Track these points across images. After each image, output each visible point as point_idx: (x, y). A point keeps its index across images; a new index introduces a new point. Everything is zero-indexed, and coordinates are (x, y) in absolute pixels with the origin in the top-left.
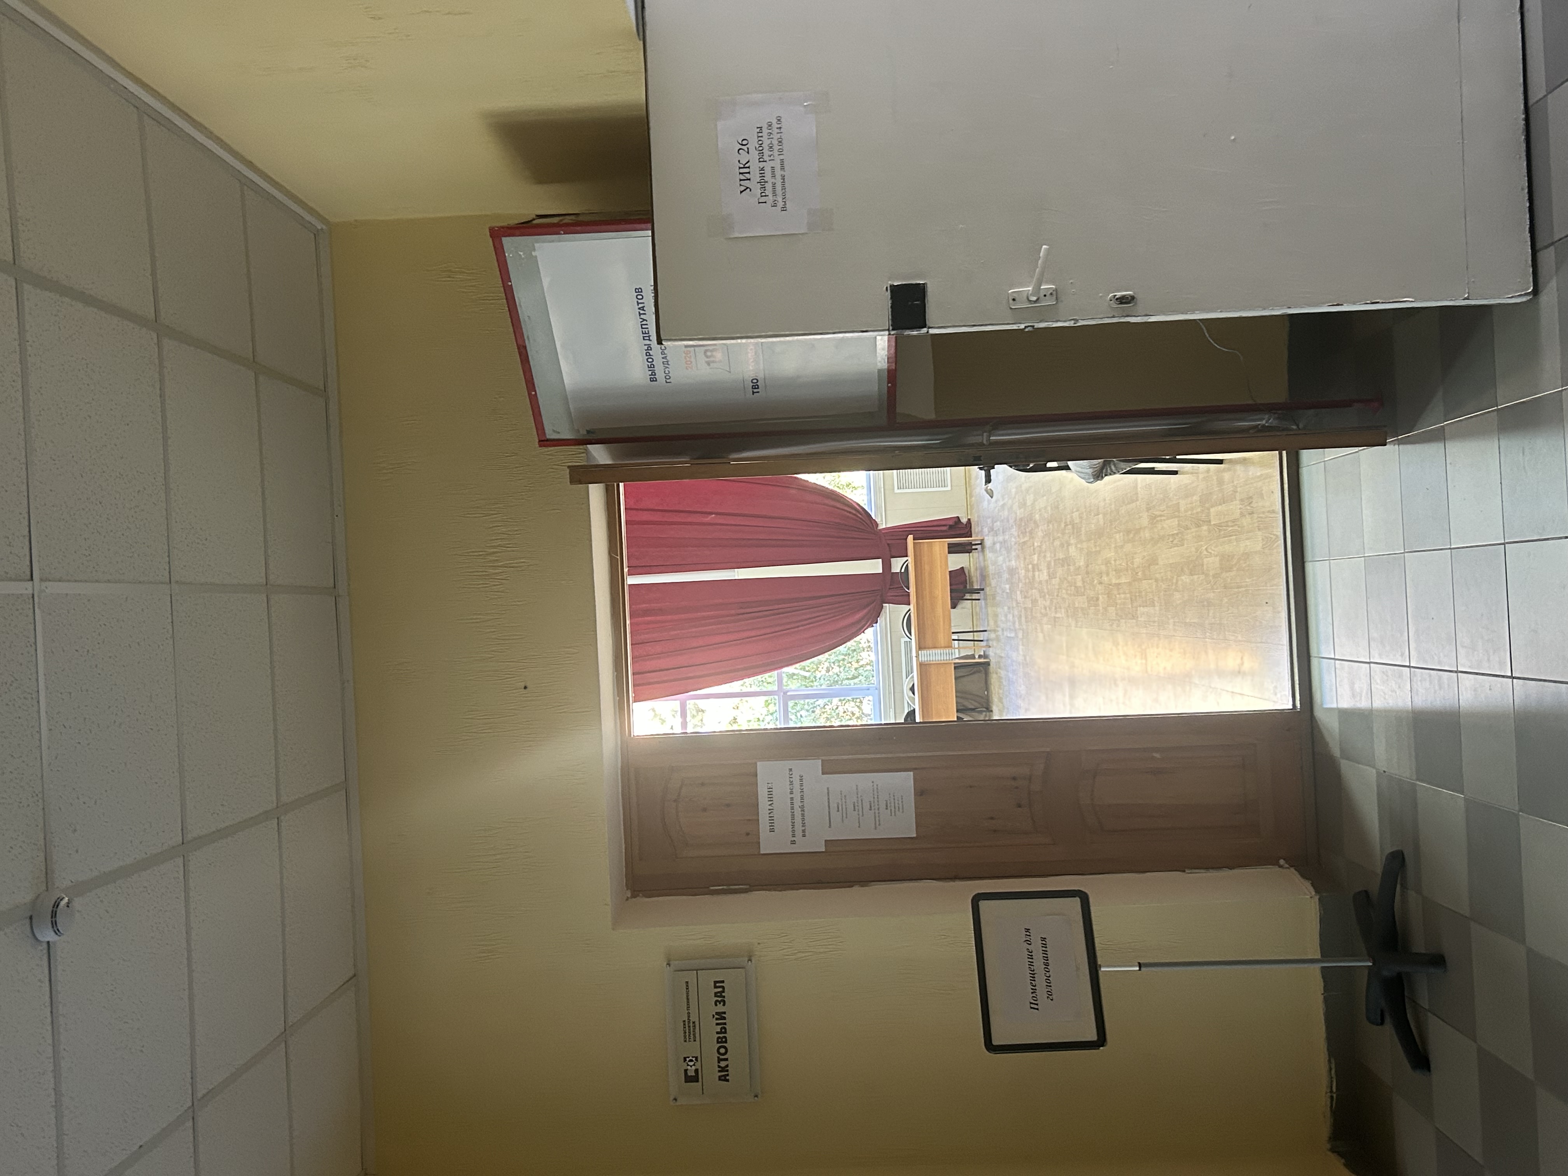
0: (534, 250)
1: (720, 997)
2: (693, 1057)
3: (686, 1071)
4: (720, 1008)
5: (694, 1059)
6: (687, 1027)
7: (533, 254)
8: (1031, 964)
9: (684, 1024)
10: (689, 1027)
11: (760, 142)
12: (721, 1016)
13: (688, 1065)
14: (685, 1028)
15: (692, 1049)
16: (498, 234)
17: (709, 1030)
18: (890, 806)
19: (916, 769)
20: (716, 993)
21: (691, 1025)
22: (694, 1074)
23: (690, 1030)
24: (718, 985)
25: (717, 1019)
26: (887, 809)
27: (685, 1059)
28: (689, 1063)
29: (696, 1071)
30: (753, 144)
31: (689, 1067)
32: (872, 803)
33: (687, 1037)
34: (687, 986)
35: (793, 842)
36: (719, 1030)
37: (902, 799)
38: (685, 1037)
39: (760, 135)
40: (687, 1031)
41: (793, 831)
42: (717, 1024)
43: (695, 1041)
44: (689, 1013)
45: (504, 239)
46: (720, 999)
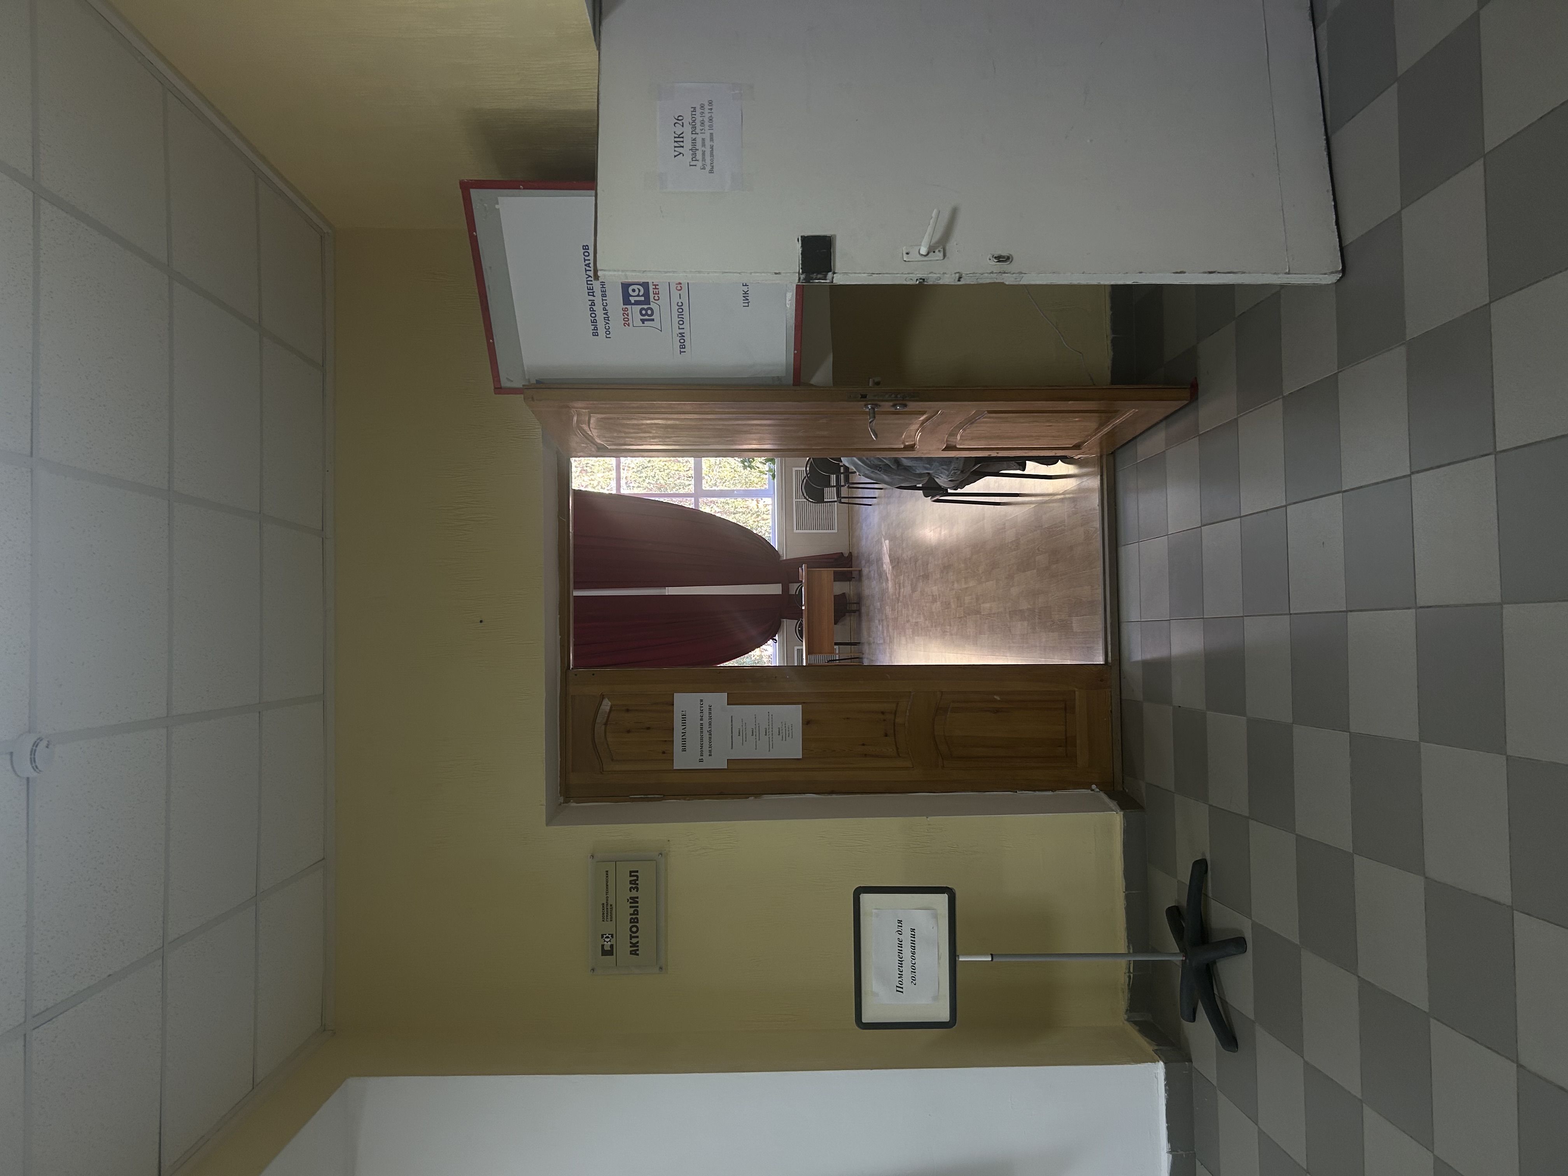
0: (498, 203)
1: (634, 885)
2: (609, 934)
3: (603, 946)
4: (634, 893)
5: (610, 936)
6: (605, 909)
7: (497, 206)
8: (900, 952)
9: (603, 907)
10: (607, 909)
11: (694, 119)
12: (634, 900)
13: (605, 941)
14: (603, 909)
15: (608, 927)
16: (466, 187)
17: (624, 911)
18: (782, 733)
19: (804, 703)
20: (631, 881)
21: (609, 907)
22: (609, 949)
23: (607, 911)
24: (632, 874)
25: (631, 903)
26: (779, 735)
27: (602, 936)
28: (605, 939)
29: (612, 946)
30: (687, 119)
31: (606, 943)
32: (767, 729)
33: (605, 917)
34: (607, 874)
35: (701, 761)
36: (632, 912)
37: (792, 727)
38: (603, 918)
39: (694, 113)
40: (605, 913)
41: (702, 751)
42: (631, 907)
43: (611, 921)
44: (607, 897)
45: (472, 191)
46: (634, 886)
